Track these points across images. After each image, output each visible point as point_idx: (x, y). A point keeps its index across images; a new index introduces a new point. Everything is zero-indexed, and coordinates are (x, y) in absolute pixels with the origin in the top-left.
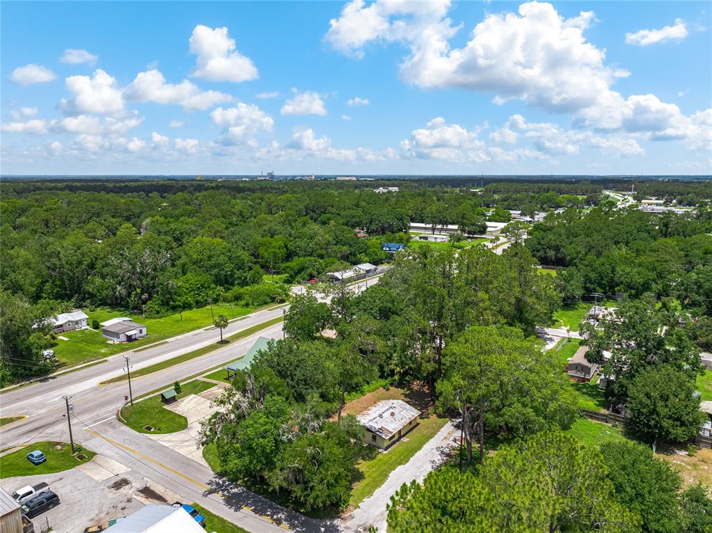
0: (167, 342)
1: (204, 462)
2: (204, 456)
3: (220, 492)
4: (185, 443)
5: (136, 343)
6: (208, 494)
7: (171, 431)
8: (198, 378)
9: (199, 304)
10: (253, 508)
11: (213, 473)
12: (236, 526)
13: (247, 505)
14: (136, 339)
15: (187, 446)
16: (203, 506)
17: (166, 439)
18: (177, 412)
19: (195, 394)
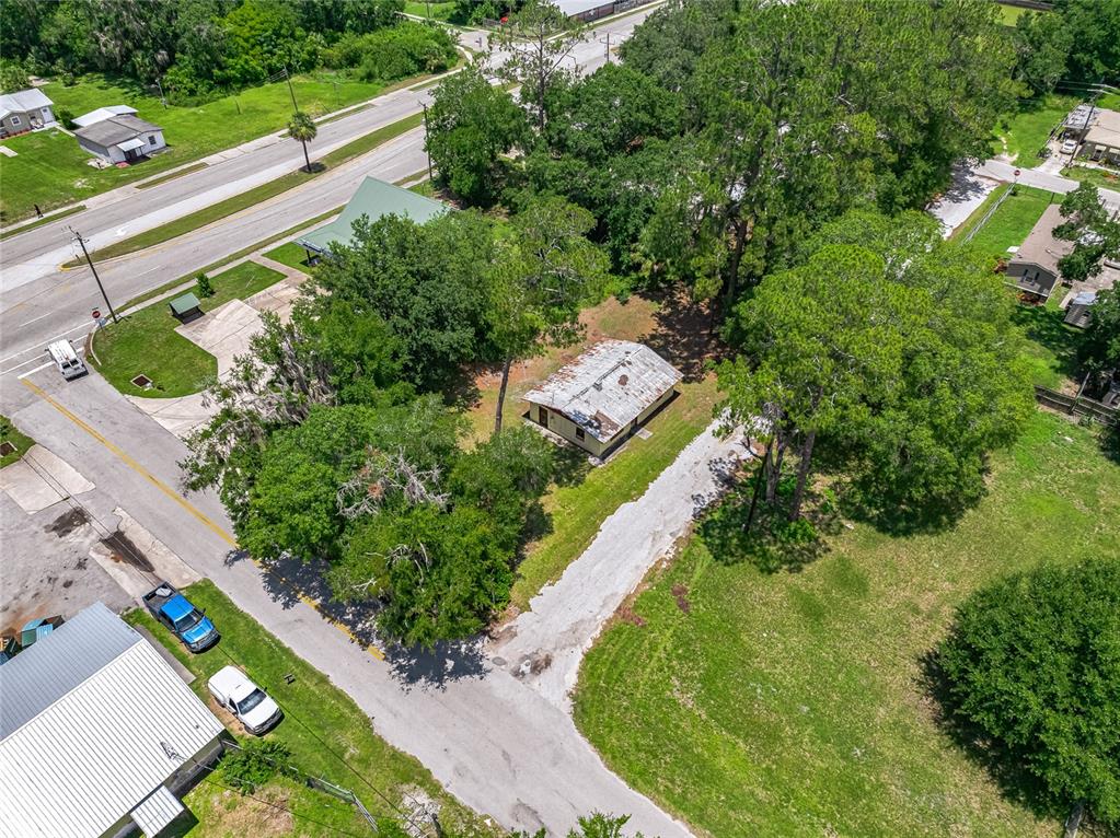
0: (204, 165)
3: (260, 557)
5: (144, 165)
6: (236, 559)
7: (183, 393)
8: (252, 257)
9: (274, 74)
10: (318, 601)
12: (278, 644)
13: (307, 593)
14: (144, 158)
16: (221, 589)
17: (170, 412)
18: (200, 344)
19: (241, 299)
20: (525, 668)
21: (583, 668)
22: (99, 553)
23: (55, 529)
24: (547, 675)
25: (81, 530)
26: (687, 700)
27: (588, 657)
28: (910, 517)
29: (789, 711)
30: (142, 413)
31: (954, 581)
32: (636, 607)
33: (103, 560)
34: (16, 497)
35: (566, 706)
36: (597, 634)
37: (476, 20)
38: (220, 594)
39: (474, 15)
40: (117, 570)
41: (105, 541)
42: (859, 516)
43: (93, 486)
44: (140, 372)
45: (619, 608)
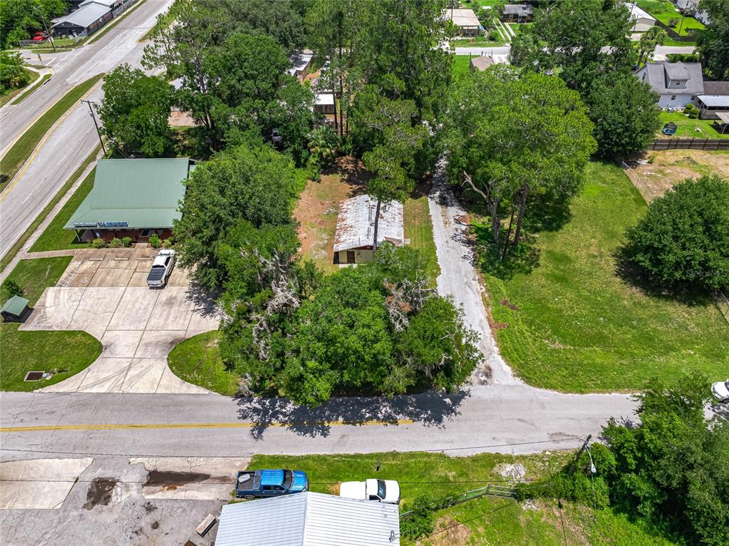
1: (194, 389)
2: (185, 379)
3: (274, 421)
4: (131, 373)
6: (260, 432)
7: (85, 364)
8: (21, 257)
10: (341, 419)
11: (229, 399)
12: (347, 456)
13: (329, 420)
15: (139, 376)
16: (272, 454)
17: (91, 381)
18: (56, 329)
19: (53, 285)
20: (484, 378)
21: (506, 361)
22: (153, 493)
23: (94, 503)
24: (494, 374)
25: (118, 489)
26: (558, 345)
27: (503, 355)
28: (553, 220)
29: (598, 323)
30: (64, 394)
31: (594, 237)
32: (497, 320)
33: (160, 494)
34: (28, 506)
35: (519, 381)
36: (494, 342)
37: (13, 44)
38: (273, 457)
39: (9, 41)
40: (183, 493)
41: (148, 484)
42: (537, 230)
43: (90, 460)
44: (26, 372)
45: (490, 326)
